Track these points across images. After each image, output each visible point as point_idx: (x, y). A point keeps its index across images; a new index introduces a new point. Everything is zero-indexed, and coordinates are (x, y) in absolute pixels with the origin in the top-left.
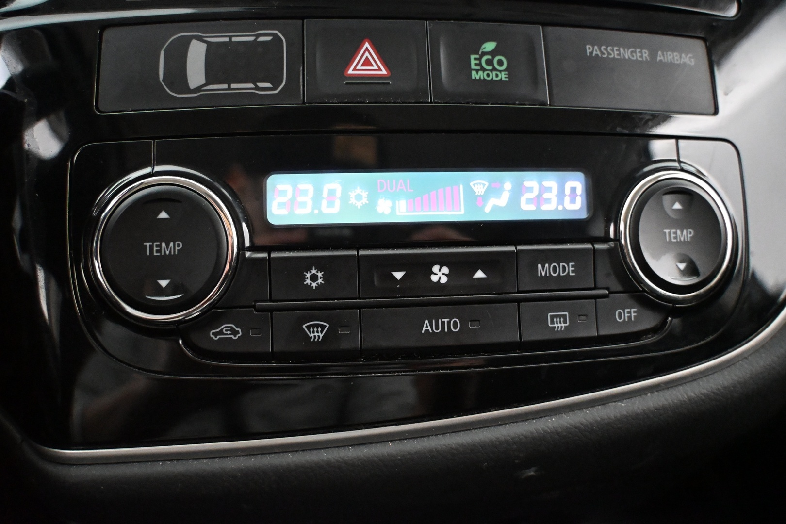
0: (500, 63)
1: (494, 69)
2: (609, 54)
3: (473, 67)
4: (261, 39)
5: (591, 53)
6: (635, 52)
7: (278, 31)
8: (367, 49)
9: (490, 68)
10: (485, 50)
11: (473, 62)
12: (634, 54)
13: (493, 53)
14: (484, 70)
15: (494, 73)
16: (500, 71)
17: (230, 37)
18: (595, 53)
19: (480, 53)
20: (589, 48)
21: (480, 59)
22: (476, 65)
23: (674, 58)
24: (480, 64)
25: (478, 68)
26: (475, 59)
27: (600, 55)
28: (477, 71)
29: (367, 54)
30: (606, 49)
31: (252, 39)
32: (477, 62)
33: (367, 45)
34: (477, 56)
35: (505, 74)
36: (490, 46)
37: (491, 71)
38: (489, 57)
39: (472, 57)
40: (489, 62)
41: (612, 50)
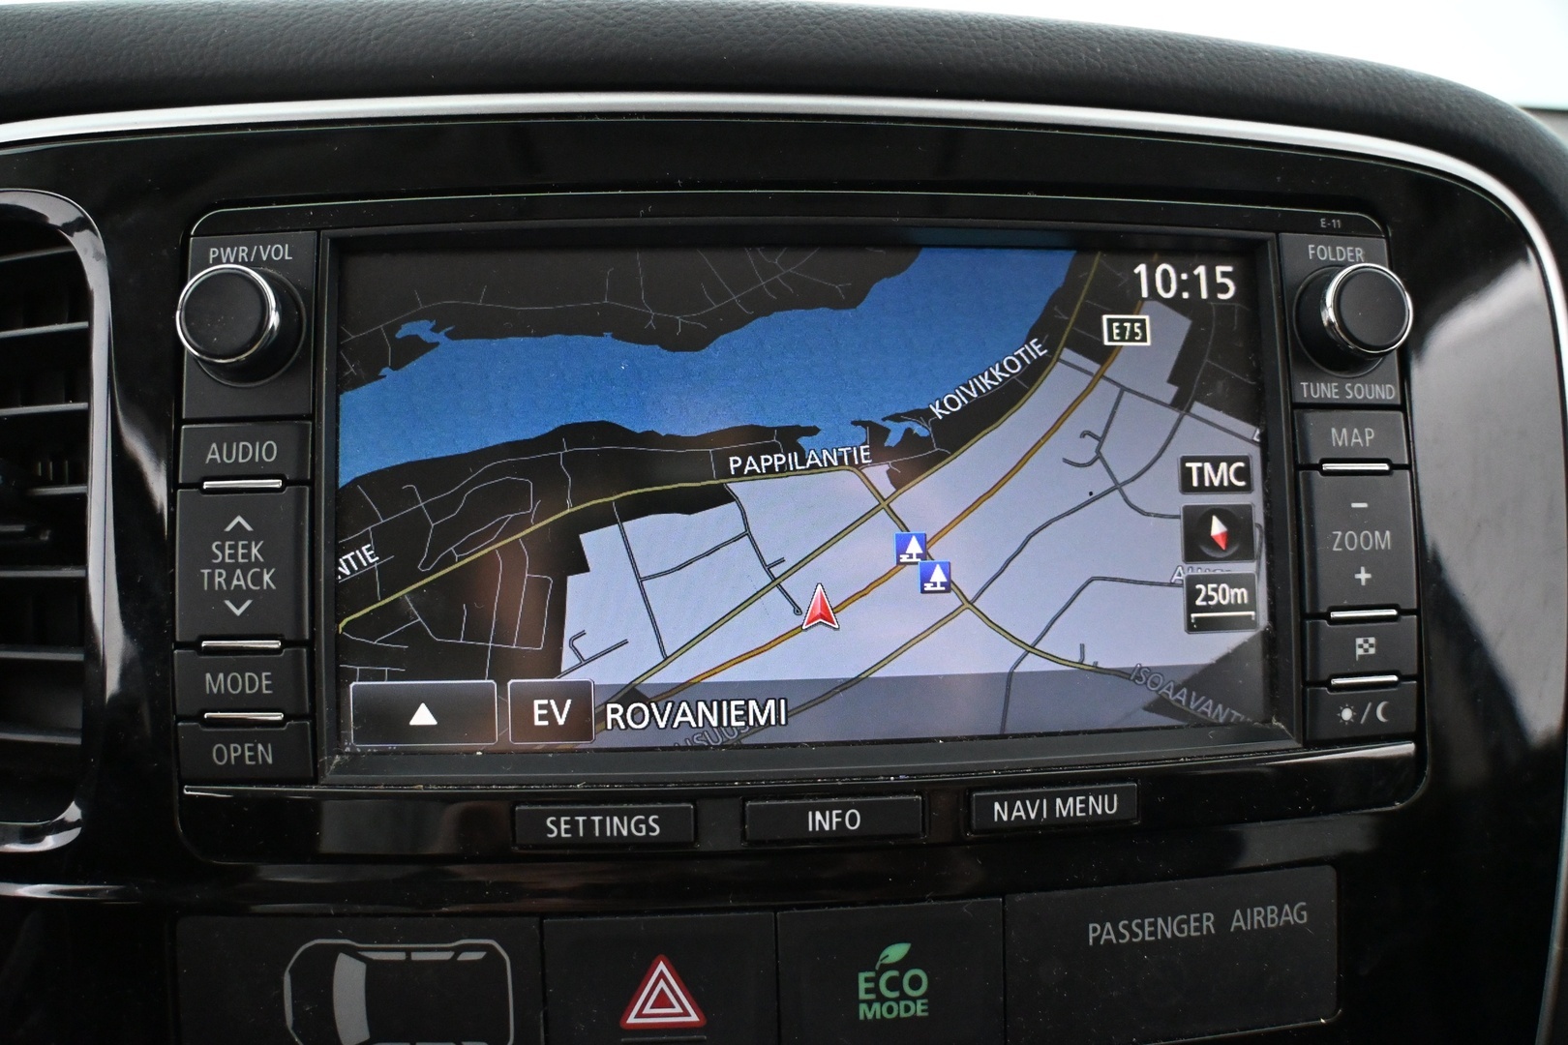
0: (915, 983)
1: (904, 996)
2: (1134, 935)
3: (862, 995)
4: (465, 956)
5: (1097, 939)
6: (1187, 922)
7: (497, 942)
8: (662, 975)
9: (895, 994)
10: (887, 961)
11: (863, 986)
12: (1185, 926)
13: (902, 965)
14: (882, 999)
15: (903, 1003)
16: (914, 1000)
17: (408, 952)
18: (1104, 937)
19: (877, 968)
20: (1095, 930)
21: (876, 980)
22: (868, 991)
23: (1265, 918)
24: (876, 990)
25: (872, 996)
26: (867, 980)
27: (1114, 941)
28: (870, 1003)
29: (662, 984)
30: (1128, 927)
31: (447, 956)
32: (871, 985)
33: (662, 967)
34: (871, 974)
35: (923, 1004)
36: (896, 952)
37: (897, 1000)
38: (895, 973)
39: (862, 976)
40: (895, 983)
41: (1141, 926)
